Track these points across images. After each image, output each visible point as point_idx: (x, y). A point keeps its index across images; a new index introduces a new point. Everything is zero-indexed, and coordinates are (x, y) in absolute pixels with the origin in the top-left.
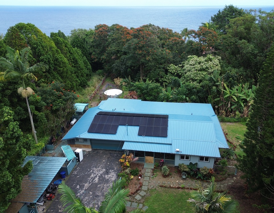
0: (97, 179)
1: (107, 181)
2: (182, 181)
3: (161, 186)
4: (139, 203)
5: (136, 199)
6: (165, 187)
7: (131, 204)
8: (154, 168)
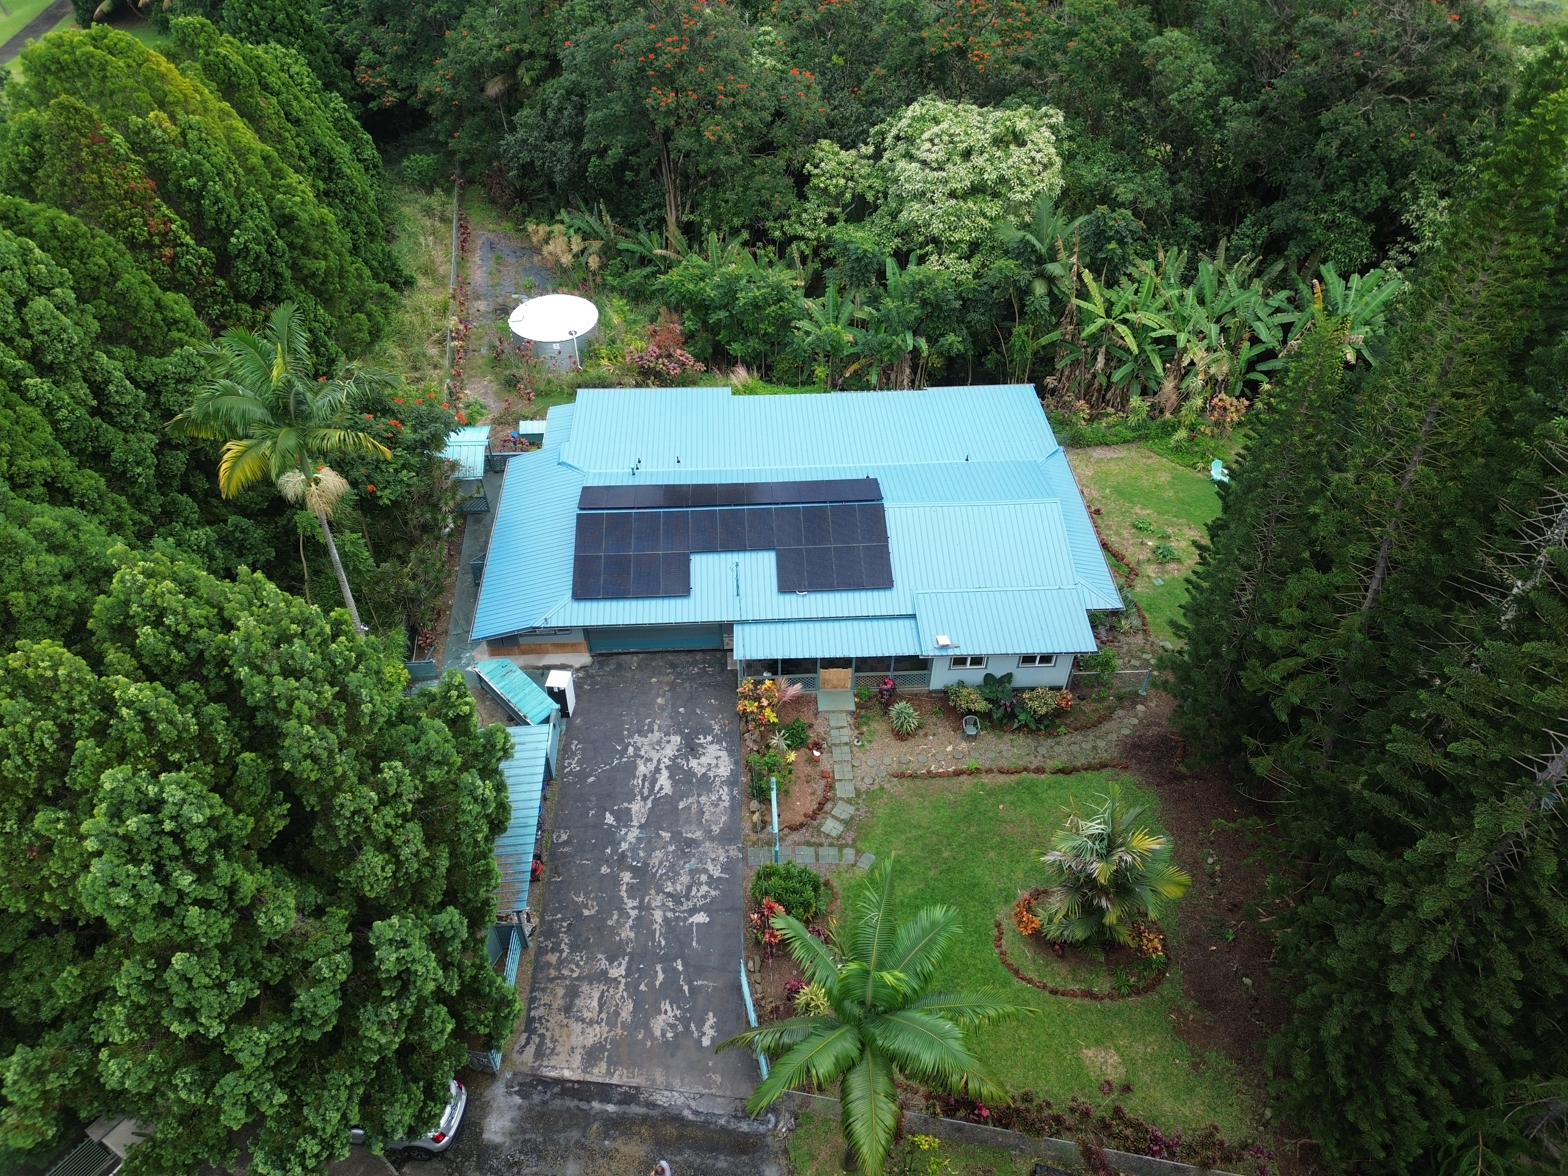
0: (664, 781)
1: (705, 783)
2: (964, 746)
3: (901, 776)
4: (841, 847)
5: (828, 836)
6: (913, 776)
7: (817, 855)
8: (858, 706)
